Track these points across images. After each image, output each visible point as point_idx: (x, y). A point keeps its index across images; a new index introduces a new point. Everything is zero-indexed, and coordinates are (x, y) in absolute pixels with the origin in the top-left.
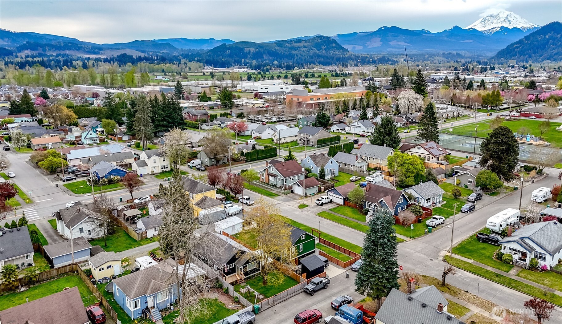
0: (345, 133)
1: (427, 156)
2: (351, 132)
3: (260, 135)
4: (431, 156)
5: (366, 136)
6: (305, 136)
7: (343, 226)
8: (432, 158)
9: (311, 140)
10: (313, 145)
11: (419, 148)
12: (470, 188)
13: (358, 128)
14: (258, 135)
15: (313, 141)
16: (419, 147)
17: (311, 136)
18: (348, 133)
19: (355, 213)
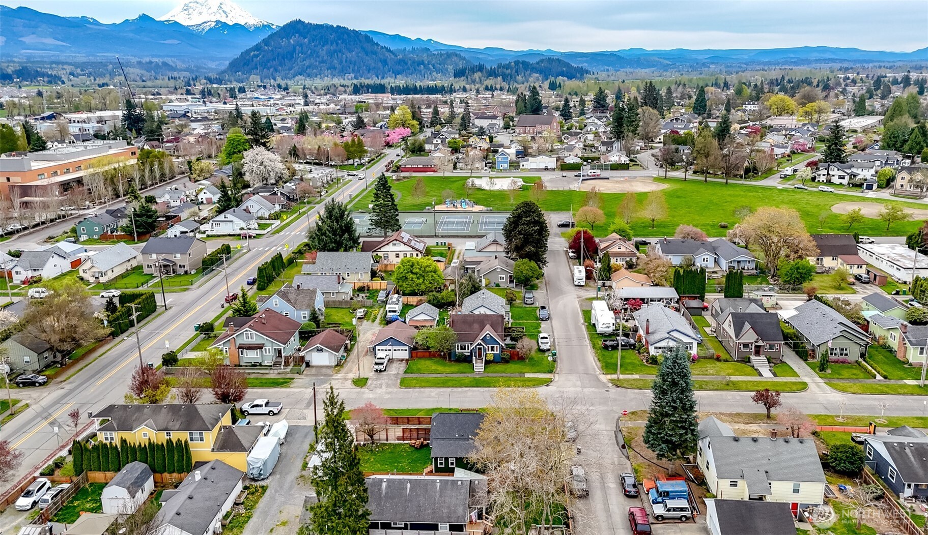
0: (205, 236)
1: (408, 253)
2: (214, 233)
3: (36, 274)
4: (415, 253)
5: (254, 237)
6: (161, 257)
7: (460, 389)
8: (417, 255)
9: (179, 263)
10: (186, 272)
11: (395, 244)
12: (502, 286)
13: (230, 224)
14: (30, 274)
15: (187, 264)
16: (395, 242)
17: (178, 256)
18: (212, 236)
19: (444, 365)
